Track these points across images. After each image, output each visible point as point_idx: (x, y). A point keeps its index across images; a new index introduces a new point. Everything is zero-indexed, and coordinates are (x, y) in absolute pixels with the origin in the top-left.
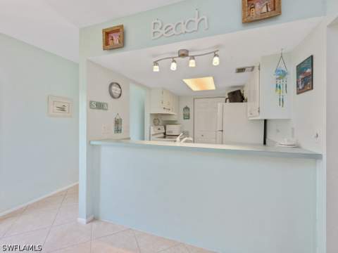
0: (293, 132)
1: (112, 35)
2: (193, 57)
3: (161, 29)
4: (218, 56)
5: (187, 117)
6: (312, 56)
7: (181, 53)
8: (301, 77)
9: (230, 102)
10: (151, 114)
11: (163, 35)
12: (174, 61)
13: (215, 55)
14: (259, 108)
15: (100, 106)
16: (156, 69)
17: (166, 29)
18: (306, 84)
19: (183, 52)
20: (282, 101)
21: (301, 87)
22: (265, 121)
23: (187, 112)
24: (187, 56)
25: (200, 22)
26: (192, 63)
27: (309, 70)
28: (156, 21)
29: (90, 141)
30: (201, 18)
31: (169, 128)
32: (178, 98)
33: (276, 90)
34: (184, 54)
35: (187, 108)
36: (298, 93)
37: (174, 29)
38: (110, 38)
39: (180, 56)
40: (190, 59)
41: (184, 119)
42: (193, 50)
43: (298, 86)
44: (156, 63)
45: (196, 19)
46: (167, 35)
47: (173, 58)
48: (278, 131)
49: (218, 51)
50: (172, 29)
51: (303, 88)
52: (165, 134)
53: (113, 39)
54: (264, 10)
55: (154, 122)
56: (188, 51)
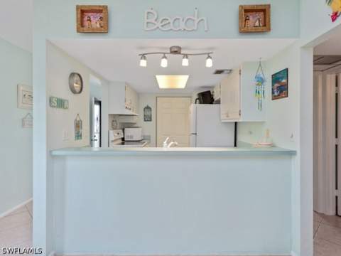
0: (268, 134)
1: (90, 14)
2: (186, 56)
3: (156, 20)
4: (211, 58)
5: (148, 118)
6: (287, 69)
7: (173, 50)
8: (276, 85)
9: (201, 103)
10: (110, 115)
11: (158, 28)
12: (165, 57)
13: (209, 57)
14: (240, 111)
15: (61, 104)
16: (143, 63)
17: (162, 22)
18: (281, 92)
19: (176, 50)
20: (260, 105)
21: (276, 94)
22: (236, 123)
23: (148, 113)
24: (180, 53)
25: (200, 21)
26: (185, 62)
27: (284, 81)
28: (150, 11)
29: (51, 152)
30: (200, 19)
31: (129, 132)
32: (138, 95)
33: (256, 95)
34: (176, 51)
35: (148, 108)
36: (273, 99)
37: (171, 24)
38: (86, 18)
39: (171, 52)
40: (184, 58)
41: (145, 121)
42: (186, 48)
43: (273, 93)
44: (143, 56)
45: (195, 18)
46: (163, 29)
47: (164, 53)
48: (251, 133)
49: (212, 53)
50: (169, 23)
51: (278, 95)
52: (123, 139)
53: (90, 20)
54: (257, 24)
55: (113, 125)
56: (180, 48)
